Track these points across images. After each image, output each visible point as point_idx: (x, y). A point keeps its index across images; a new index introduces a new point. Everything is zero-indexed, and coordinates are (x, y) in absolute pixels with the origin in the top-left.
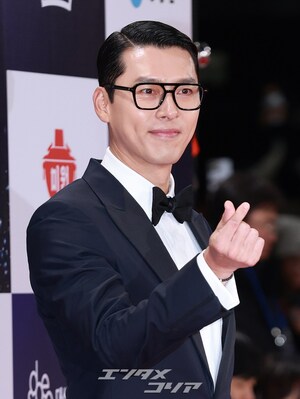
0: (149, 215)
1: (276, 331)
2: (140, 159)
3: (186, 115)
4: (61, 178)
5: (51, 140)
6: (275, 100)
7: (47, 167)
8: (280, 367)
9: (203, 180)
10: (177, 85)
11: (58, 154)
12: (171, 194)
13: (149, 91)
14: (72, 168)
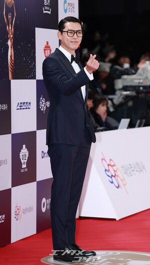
0: (70, 61)
1: (98, 89)
2: (68, 48)
3: (79, 38)
4: (48, 53)
5: (46, 44)
6: (98, 35)
7: (45, 50)
8: (99, 97)
9: (81, 53)
10: (77, 31)
11: (47, 47)
12: (75, 57)
13: (71, 32)
14: (50, 50)
